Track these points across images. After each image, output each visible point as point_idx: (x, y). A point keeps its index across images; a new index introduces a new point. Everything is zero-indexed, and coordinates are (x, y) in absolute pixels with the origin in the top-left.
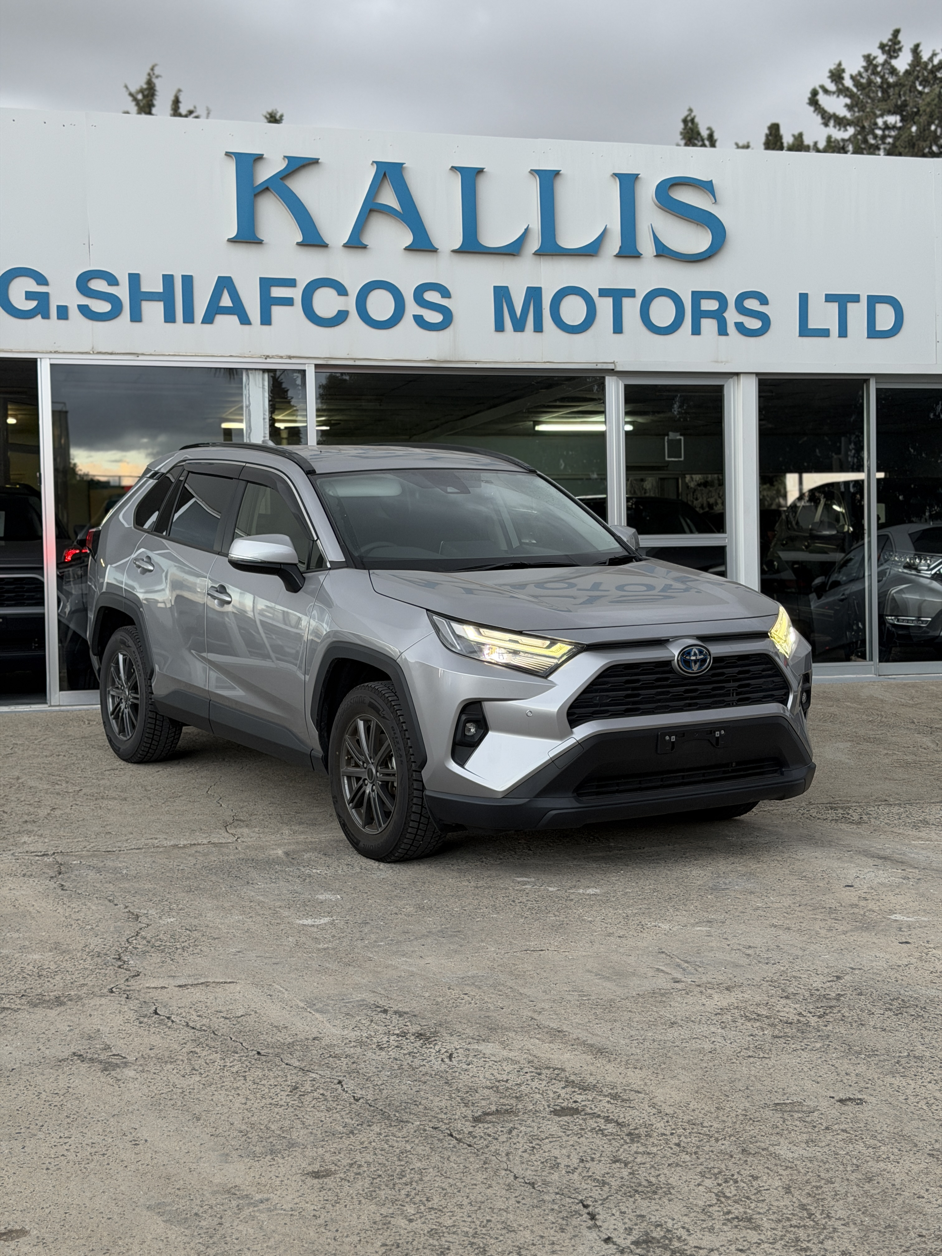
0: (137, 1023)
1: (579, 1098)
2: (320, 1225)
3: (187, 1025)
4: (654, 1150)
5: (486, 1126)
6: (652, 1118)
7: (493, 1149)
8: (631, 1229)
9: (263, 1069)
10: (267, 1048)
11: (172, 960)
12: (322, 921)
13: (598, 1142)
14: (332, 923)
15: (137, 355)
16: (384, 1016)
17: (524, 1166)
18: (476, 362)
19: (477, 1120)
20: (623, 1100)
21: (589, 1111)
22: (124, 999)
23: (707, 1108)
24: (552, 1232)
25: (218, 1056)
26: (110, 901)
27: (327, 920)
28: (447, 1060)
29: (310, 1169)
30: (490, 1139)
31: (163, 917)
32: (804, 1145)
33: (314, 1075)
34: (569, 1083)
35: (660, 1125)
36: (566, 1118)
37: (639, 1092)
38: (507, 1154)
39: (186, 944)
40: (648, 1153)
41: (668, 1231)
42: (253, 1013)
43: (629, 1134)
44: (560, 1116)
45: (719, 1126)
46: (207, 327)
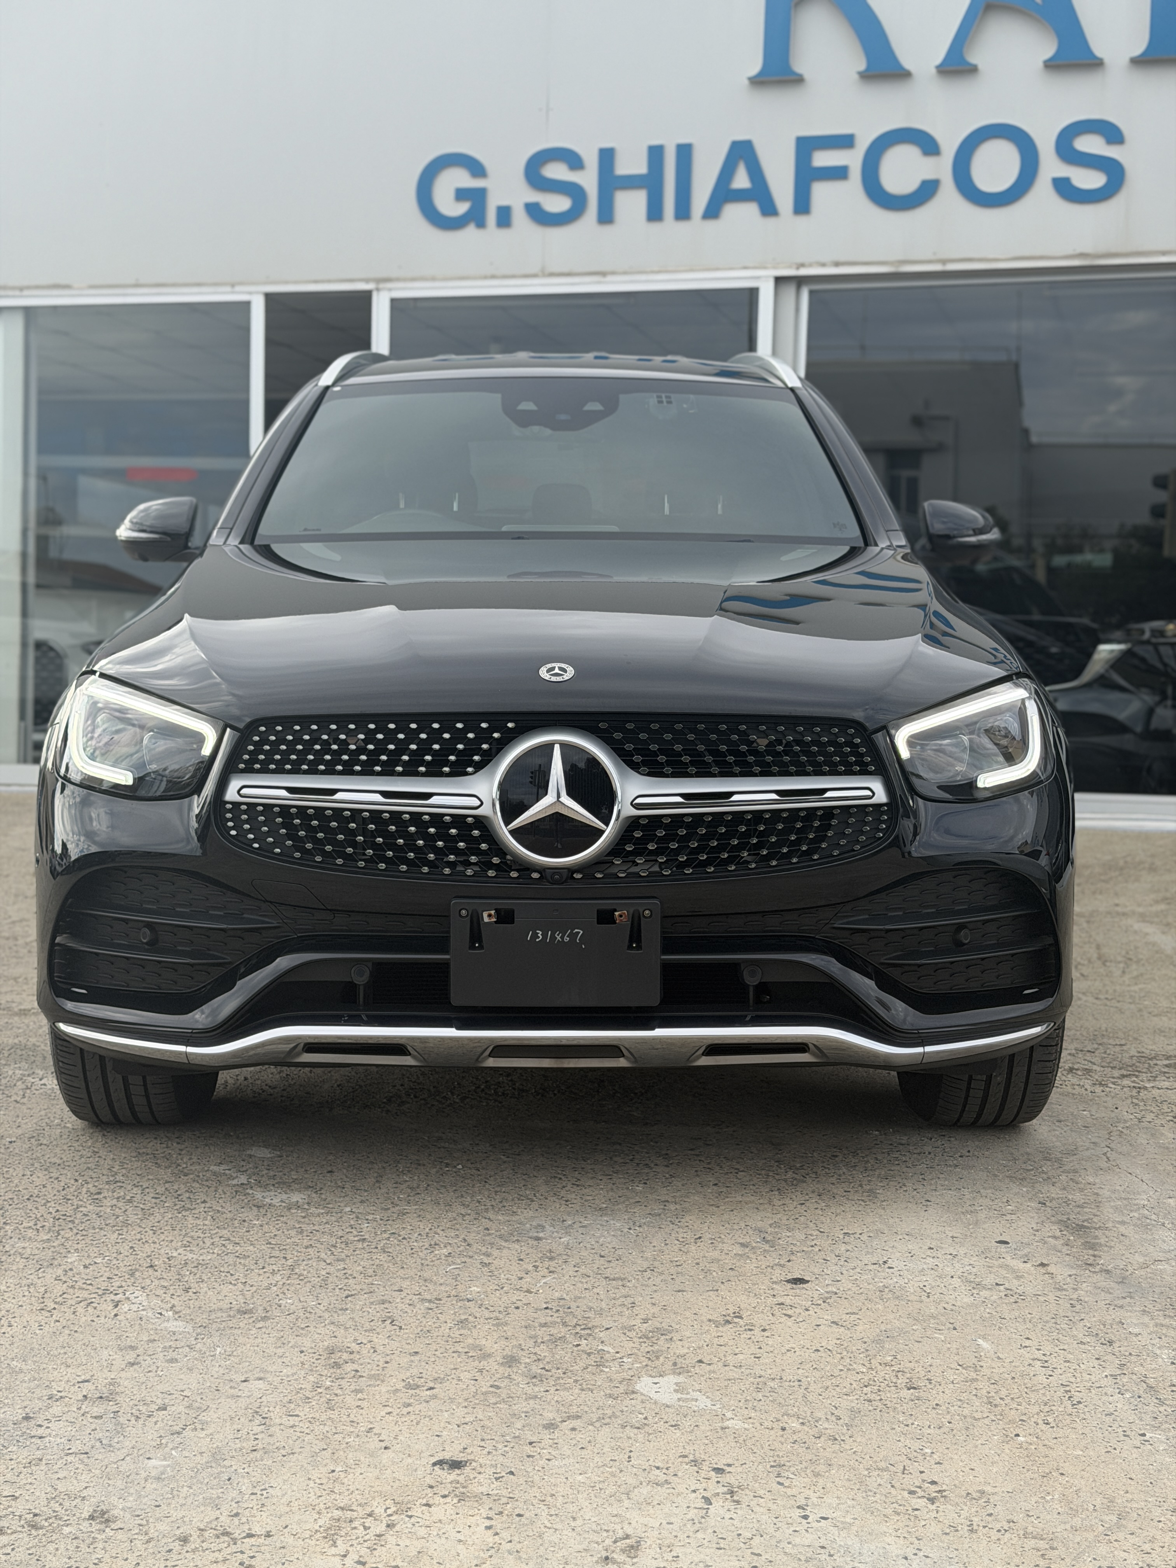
15: (605, 274)
46: (711, 224)
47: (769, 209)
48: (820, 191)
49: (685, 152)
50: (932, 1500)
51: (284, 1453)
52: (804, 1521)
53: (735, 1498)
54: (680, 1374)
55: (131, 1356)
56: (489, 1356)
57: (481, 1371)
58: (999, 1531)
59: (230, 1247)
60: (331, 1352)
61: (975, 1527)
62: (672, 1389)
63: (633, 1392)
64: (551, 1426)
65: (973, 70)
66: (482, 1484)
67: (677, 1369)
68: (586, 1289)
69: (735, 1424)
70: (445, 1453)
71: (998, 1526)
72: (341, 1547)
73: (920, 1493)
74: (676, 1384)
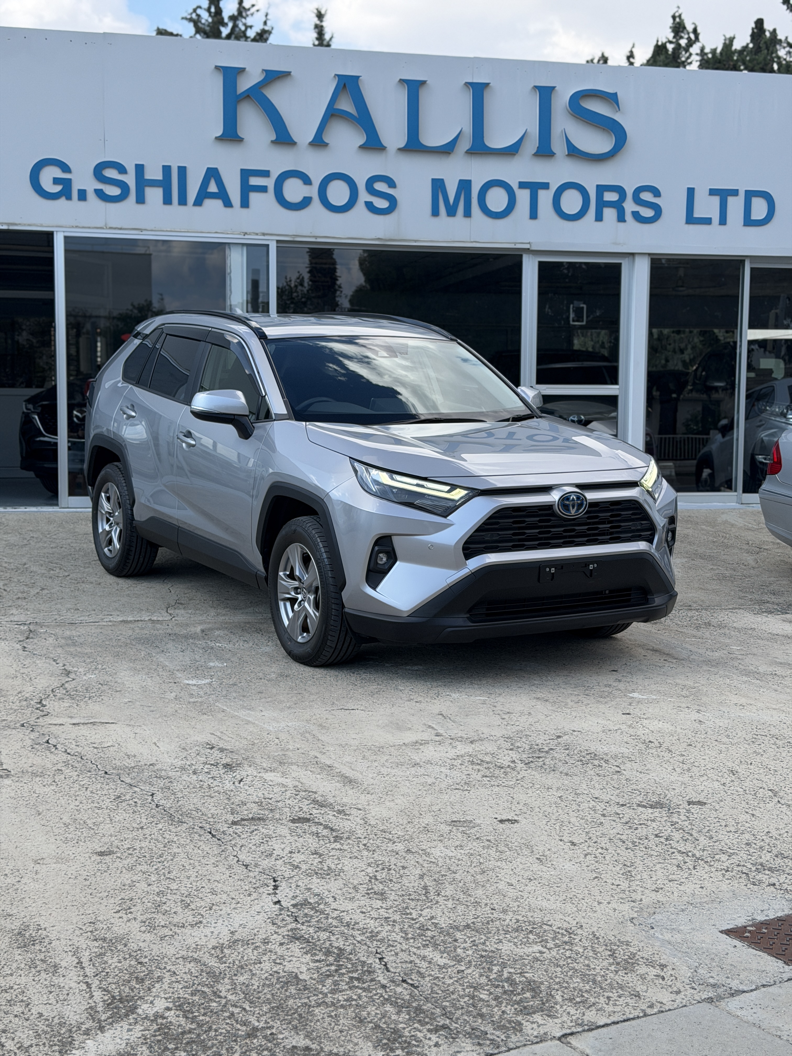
0: (30, 749)
1: (315, 811)
2: (85, 886)
3: (66, 751)
4: (345, 847)
5: (238, 827)
6: (358, 827)
7: (233, 842)
8: (297, 896)
9: (103, 783)
10: (114, 769)
11: (77, 705)
12: (203, 682)
13: (310, 841)
14: (210, 684)
15: (141, 230)
16: (209, 750)
17: (249, 854)
18: (416, 241)
19: (234, 823)
20: (345, 815)
21: (317, 820)
22: (28, 731)
23: (401, 822)
24: (242, 896)
25: (76, 773)
26: (54, 661)
27: (208, 681)
28: (237, 783)
29: (99, 850)
30: (235, 836)
31: (87, 675)
32: (453, 849)
33: (136, 789)
34: (315, 801)
35: (360, 832)
36: (297, 825)
37: (360, 810)
38: (241, 847)
39: (94, 694)
40: (341, 850)
41: (322, 898)
42: (117, 745)
43: (337, 836)
44: (294, 823)
45: (402, 834)
46: (197, 209)
47: (228, 204)
48: (254, 197)
49: (182, 171)
65: (326, 145)
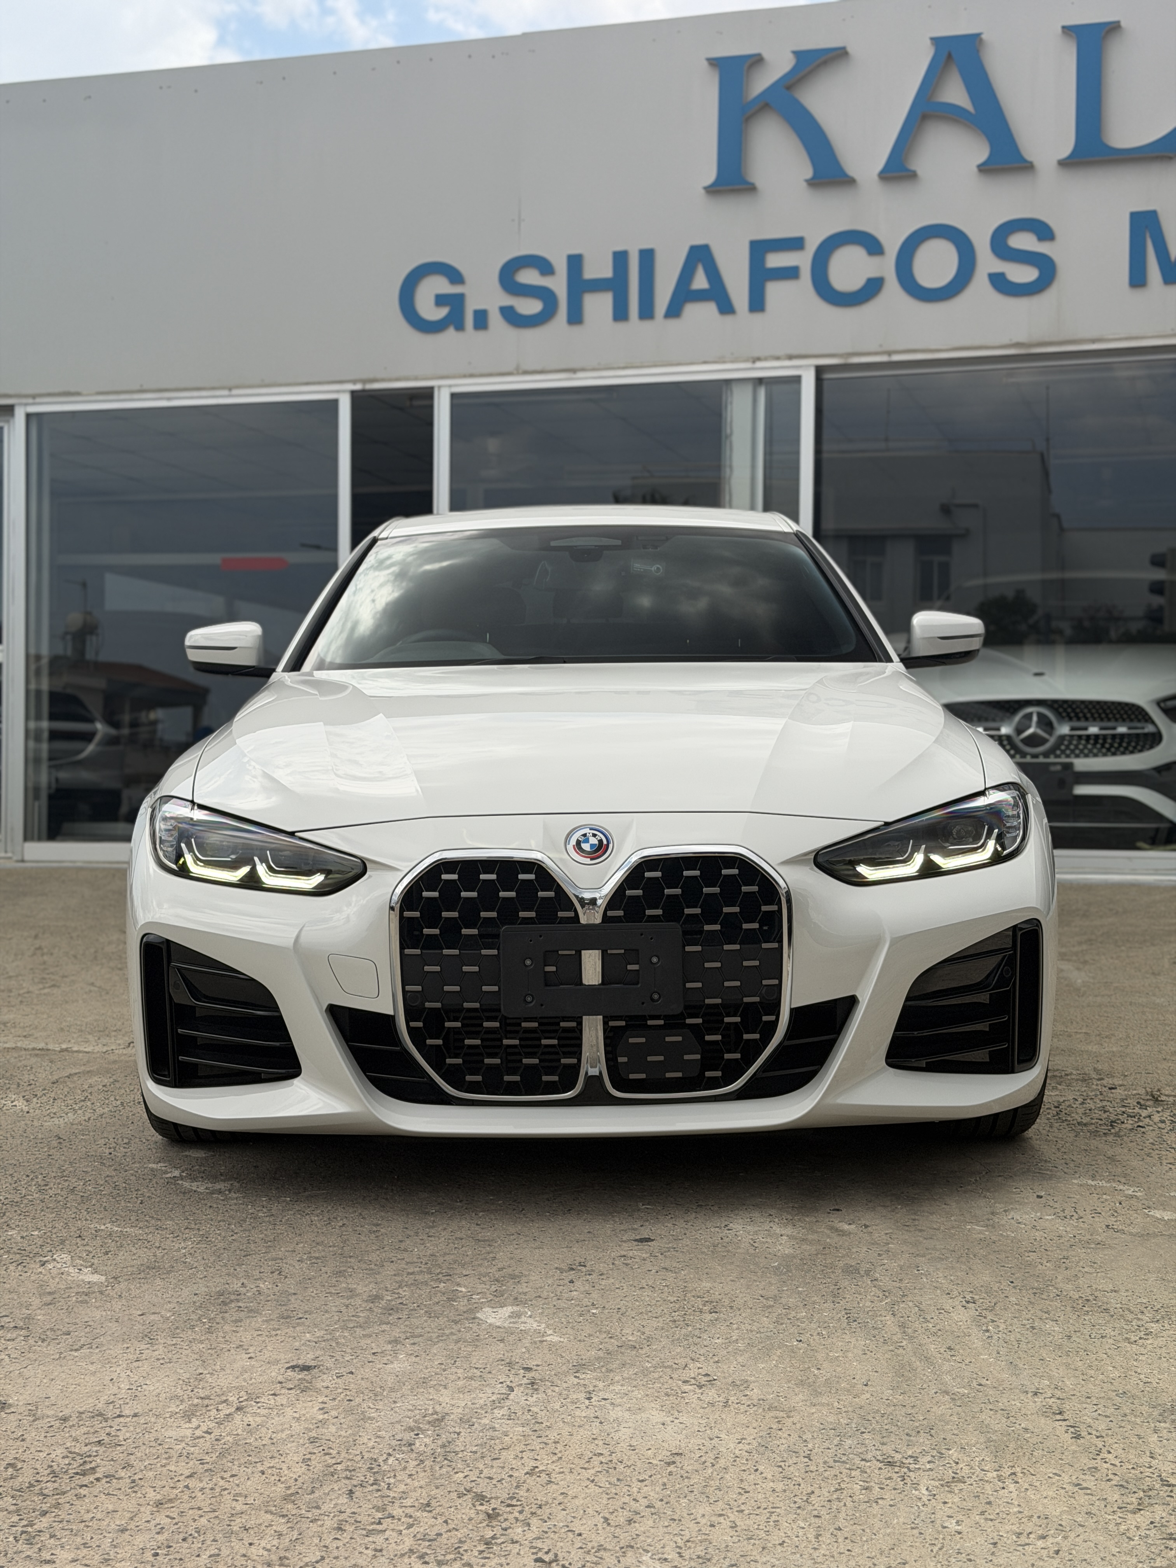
15: (575, 371)
46: (673, 323)
47: (726, 308)
49: (647, 257)
50: (700, 1387)
51: (162, 1361)
52: (587, 1402)
53: (535, 1387)
54: (518, 1305)
55: (49, 1298)
56: (357, 1295)
57: (347, 1306)
58: (749, 1406)
59: (153, 1222)
60: (221, 1294)
61: (730, 1403)
62: (507, 1315)
63: (474, 1318)
64: (396, 1341)
65: (913, 175)
66: (325, 1381)
67: (516, 1301)
68: (456, 1248)
69: (555, 1339)
70: (300, 1361)
71: (749, 1403)
72: (195, 1422)
73: (693, 1381)
74: (512, 1313)
